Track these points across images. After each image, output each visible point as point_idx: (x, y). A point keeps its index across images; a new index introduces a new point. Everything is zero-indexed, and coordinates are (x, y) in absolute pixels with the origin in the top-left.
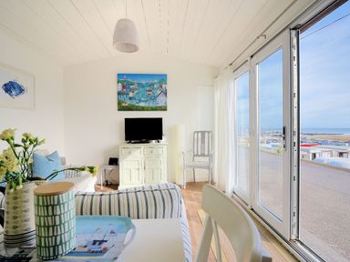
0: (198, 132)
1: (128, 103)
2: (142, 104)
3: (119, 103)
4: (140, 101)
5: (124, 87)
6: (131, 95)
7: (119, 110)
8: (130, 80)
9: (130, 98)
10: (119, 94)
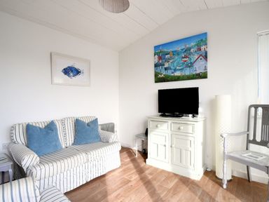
0: (256, 107)
1: (164, 73)
2: (178, 74)
3: (156, 75)
4: (175, 70)
5: (160, 58)
6: (166, 65)
7: (156, 82)
8: (166, 50)
9: (166, 69)
10: (156, 66)
